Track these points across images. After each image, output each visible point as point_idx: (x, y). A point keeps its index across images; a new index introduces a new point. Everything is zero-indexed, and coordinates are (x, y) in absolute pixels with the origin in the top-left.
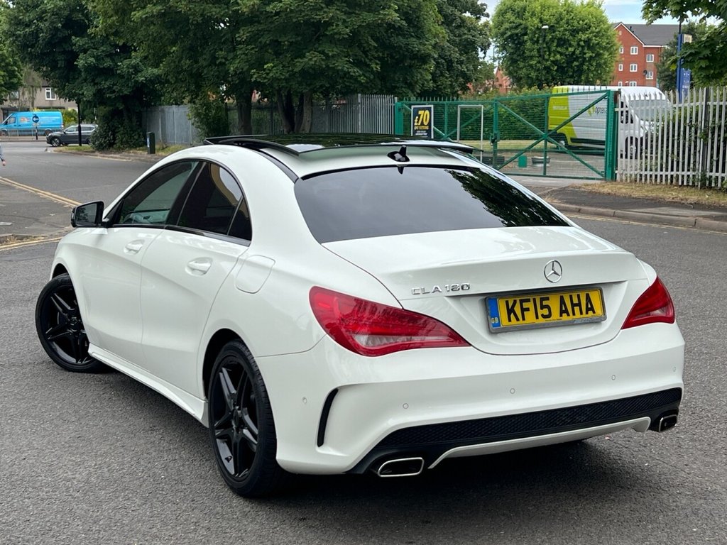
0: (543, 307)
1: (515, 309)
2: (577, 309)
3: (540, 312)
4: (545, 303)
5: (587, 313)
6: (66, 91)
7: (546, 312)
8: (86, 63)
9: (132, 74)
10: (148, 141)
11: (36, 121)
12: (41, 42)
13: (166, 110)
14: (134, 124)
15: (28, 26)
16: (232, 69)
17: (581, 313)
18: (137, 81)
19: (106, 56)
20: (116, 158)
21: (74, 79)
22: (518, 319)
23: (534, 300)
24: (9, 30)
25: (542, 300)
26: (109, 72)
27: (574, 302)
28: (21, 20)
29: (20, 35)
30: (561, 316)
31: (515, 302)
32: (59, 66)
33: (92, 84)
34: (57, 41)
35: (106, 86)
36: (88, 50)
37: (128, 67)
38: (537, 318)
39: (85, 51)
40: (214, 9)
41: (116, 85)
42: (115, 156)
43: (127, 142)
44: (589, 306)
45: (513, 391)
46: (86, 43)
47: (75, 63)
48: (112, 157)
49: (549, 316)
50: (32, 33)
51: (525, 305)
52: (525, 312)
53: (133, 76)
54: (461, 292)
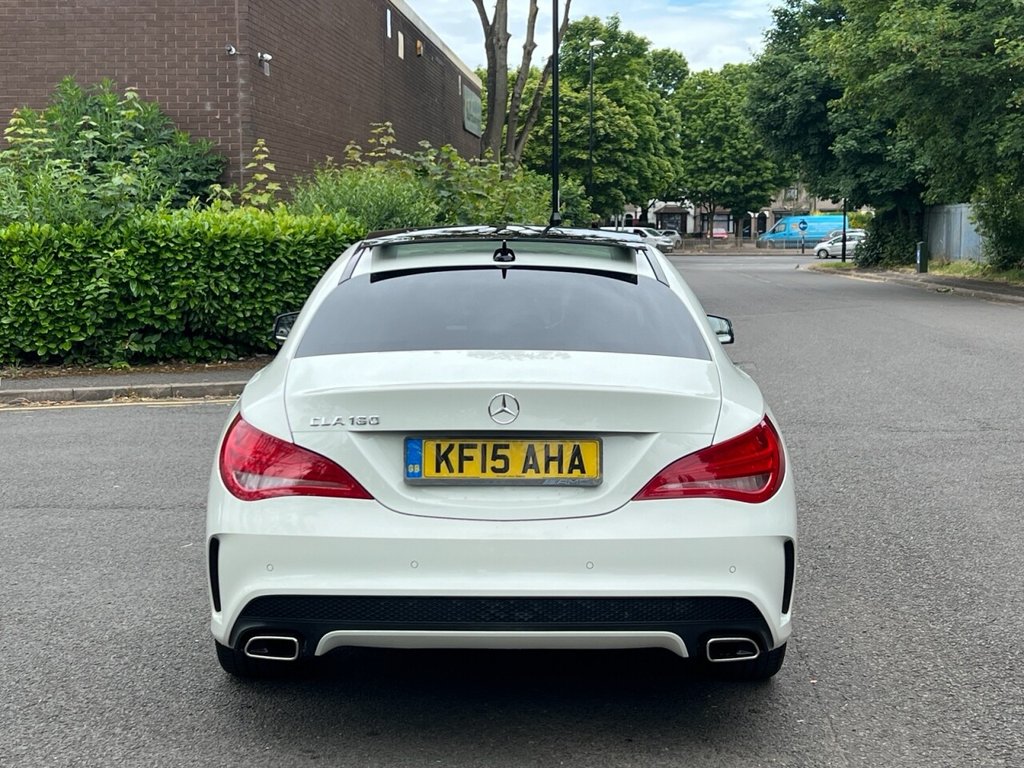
0: (495, 457)
1: (450, 456)
2: (554, 465)
3: (490, 463)
4: (500, 452)
5: (570, 472)
6: (819, 187)
7: (500, 464)
8: (844, 147)
9: (908, 161)
10: (918, 254)
11: (804, 229)
12: (788, 121)
13: (953, 210)
14: (911, 230)
15: (774, 100)
16: (1001, 149)
17: (560, 471)
18: (913, 171)
19: (874, 137)
20: (871, 278)
21: (831, 170)
22: (451, 470)
23: (484, 447)
24: (749, 108)
25: (496, 448)
26: (876, 160)
27: (551, 455)
28: (765, 93)
29: (763, 113)
30: (524, 471)
31: (451, 448)
32: (811, 153)
33: (853, 176)
34: (809, 119)
35: (870, 179)
36: (849, 130)
37: (901, 153)
38: (484, 470)
39: (844, 131)
40: (979, 64)
41: (884, 176)
42: (872, 275)
43: (898, 257)
44: (577, 463)
45: (414, 564)
46: (846, 120)
47: (830, 148)
48: (867, 277)
49: (505, 469)
50: (778, 111)
51: (467, 452)
52: (465, 462)
53: (907, 164)
54: (367, 428)
